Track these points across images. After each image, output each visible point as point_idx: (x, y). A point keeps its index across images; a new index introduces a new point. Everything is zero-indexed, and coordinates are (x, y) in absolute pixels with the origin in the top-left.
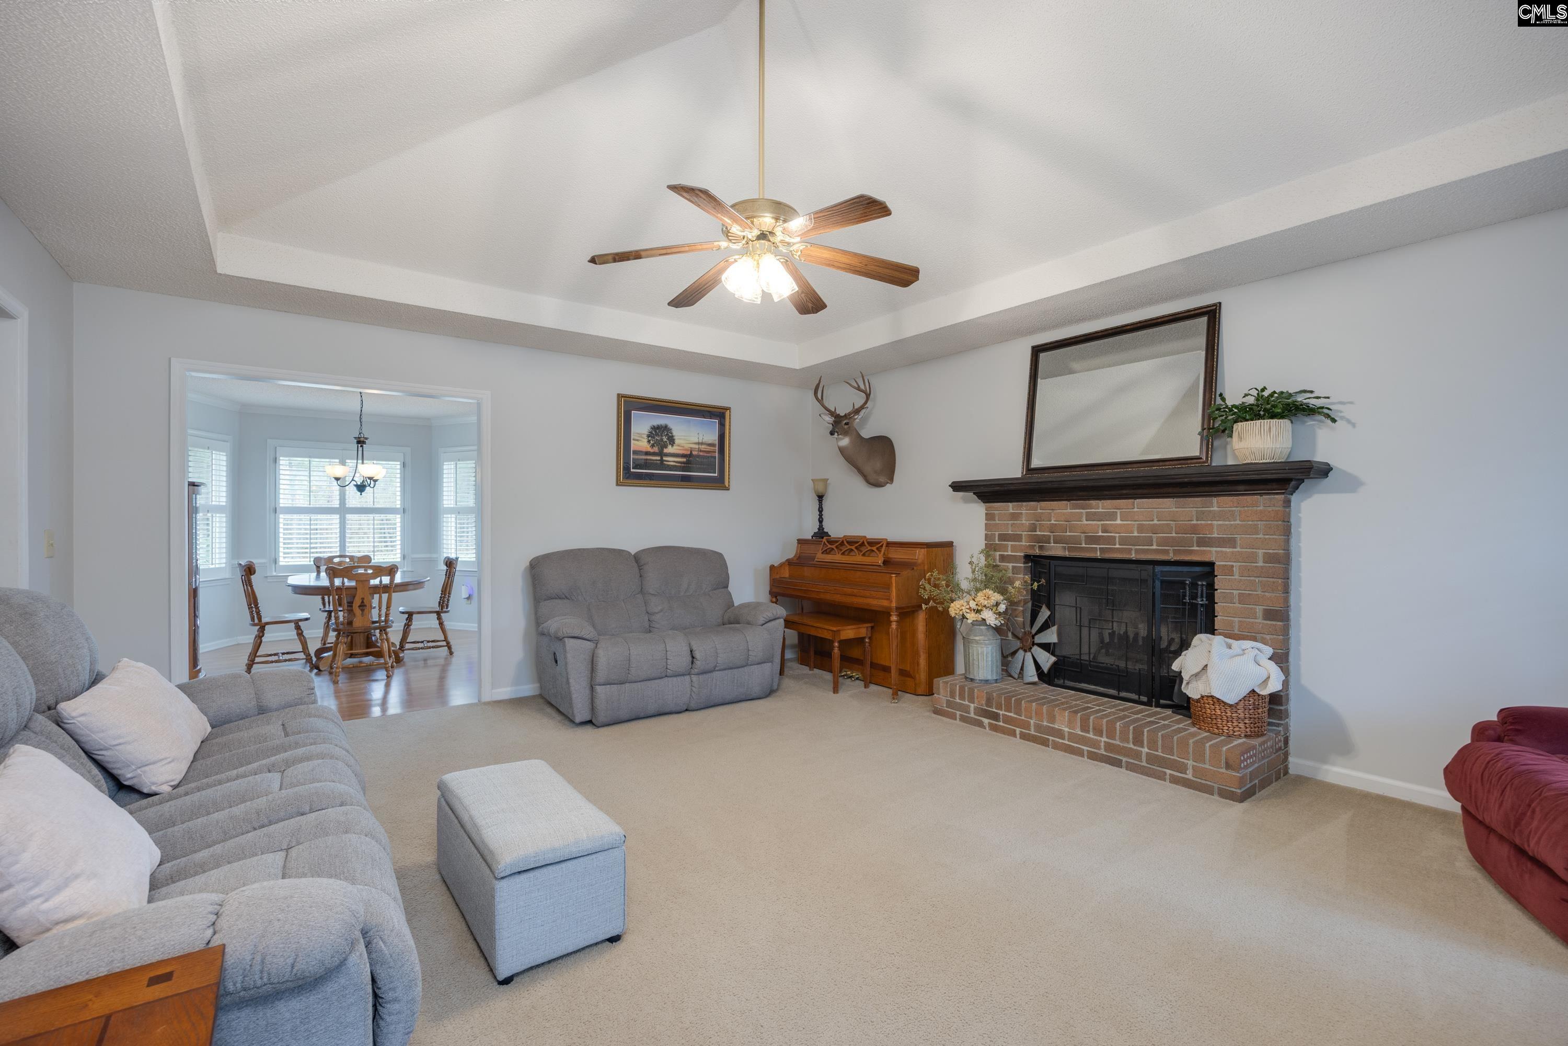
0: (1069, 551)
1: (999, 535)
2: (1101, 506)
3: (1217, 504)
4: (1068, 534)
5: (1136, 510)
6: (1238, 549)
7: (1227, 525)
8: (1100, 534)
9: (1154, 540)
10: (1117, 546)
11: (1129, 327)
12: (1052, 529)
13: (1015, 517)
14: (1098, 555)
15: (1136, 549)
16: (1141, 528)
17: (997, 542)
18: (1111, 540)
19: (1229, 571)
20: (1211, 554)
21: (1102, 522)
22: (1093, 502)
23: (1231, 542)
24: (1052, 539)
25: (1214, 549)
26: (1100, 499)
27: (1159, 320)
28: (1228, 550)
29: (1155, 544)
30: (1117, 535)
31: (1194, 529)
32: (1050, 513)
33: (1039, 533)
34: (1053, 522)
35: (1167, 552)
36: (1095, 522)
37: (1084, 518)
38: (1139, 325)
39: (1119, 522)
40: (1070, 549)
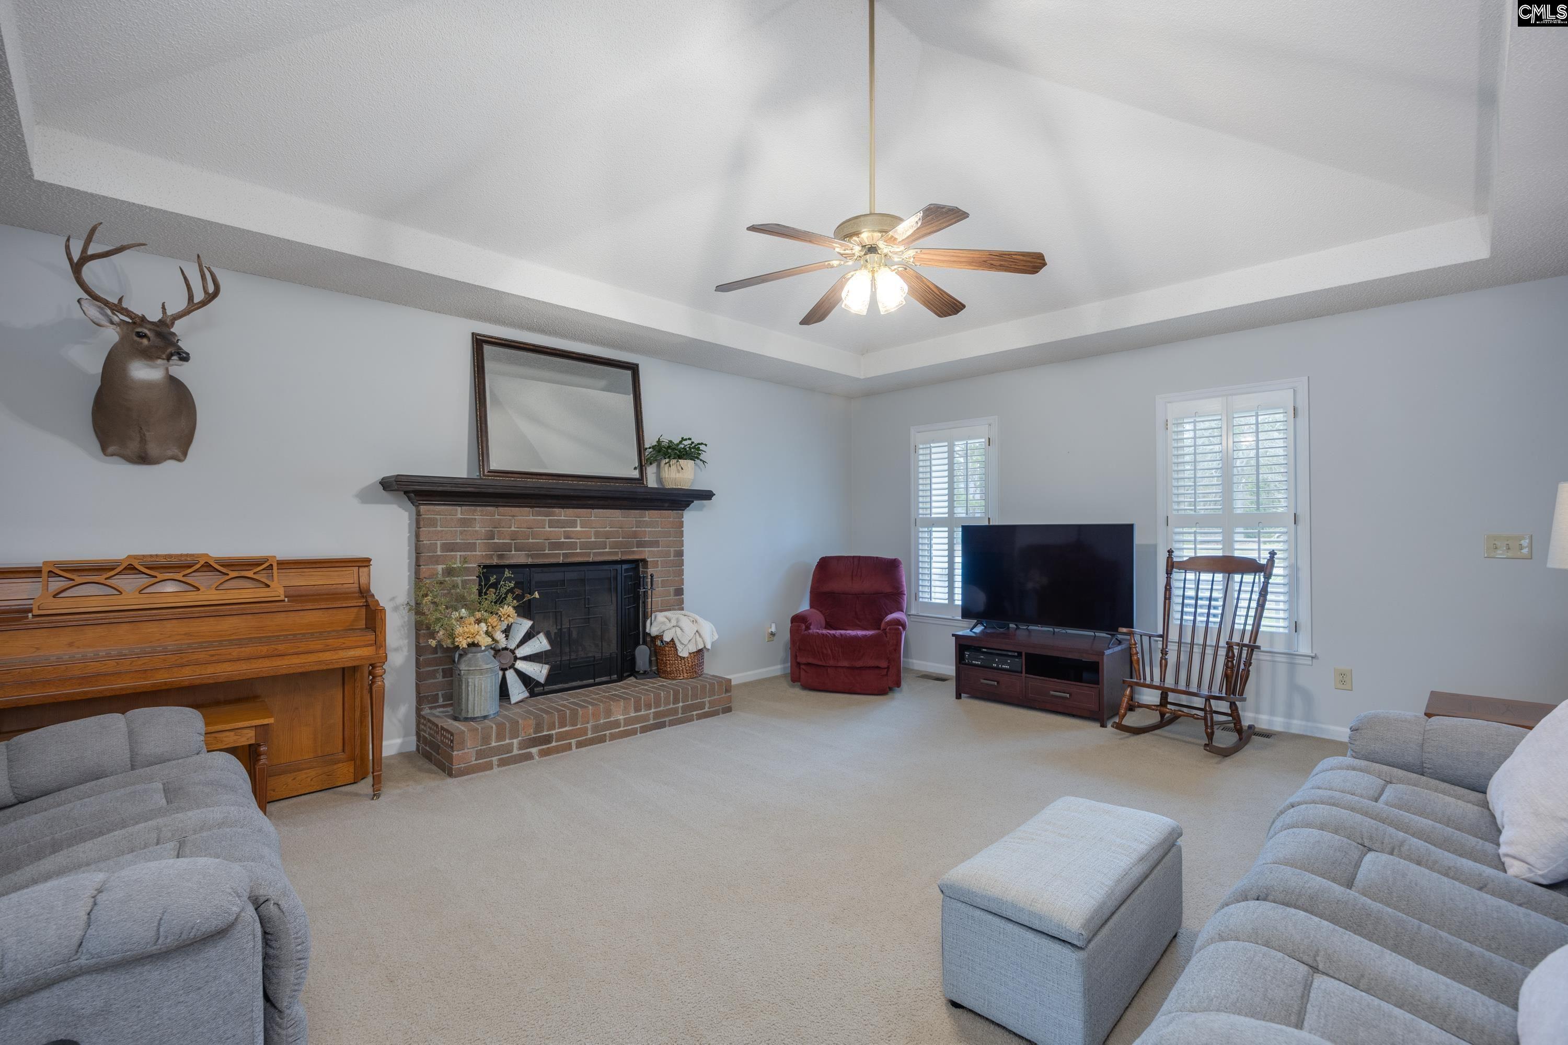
0: (532, 558)
1: (443, 545)
2: (563, 514)
3: (649, 516)
4: (531, 541)
5: (593, 518)
6: (660, 549)
7: (654, 531)
8: (563, 540)
9: (608, 543)
10: (578, 551)
11: (574, 355)
12: (514, 535)
13: (464, 522)
14: (561, 560)
15: (594, 553)
16: (597, 534)
17: (439, 553)
18: (573, 546)
19: (656, 564)
20: (645, 553)
21: (564, 529)
22: (557, 510)
23: (655, 544)
24: (513, 546)
25: (646, 549)
26: (563, 508)
27: (598, 360)
28: (656, 549)
29: (608, 547)
30: (578, 541)
31: (635, 535)
32: (510, 520)
33: (497, 541)
34: (513, 529)
35: (616, 553)
36: (557, 529)
37: (547, 526)
38: (583, 357)
39: (578, 529)
40: (532, 556)
